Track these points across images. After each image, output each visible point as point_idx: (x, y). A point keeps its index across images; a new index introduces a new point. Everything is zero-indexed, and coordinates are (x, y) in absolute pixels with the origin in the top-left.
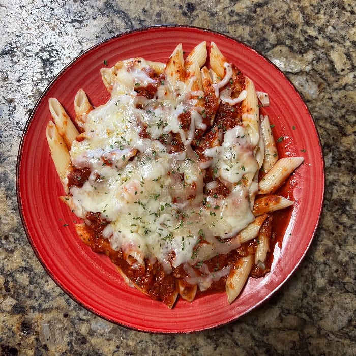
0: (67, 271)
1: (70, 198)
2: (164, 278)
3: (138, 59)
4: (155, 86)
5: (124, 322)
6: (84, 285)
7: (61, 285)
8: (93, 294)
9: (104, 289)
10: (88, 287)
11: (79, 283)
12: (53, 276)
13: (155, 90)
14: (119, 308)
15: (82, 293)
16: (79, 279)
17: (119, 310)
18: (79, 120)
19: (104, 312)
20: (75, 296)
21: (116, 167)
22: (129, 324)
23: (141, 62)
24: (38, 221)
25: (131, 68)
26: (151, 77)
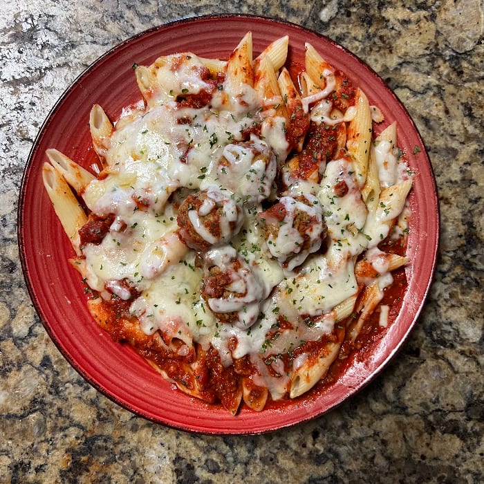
0: (91, 354)
1: (83, 262)
2: (222, 372)
3: (186, 54)
4: (210, 91)
5: (171, 421)
6: (114, 372)
7: (84, 373)
8: (127, 383)
9: (142, 377)
10: (121, 375)
11: (108, 369)
12: (72, 360)
13: (210, 97)
14: (164, 402)
15: (113, 382)
16: (108, 365)
17: (164, 405)
18: (99, 146)
19: (143, 409)
20: (104, 388)
21: (154, 210)
22: (178, 423)
23: (190, 58)
24: (49, 286)
25: (176, 67)
26: (203, 80)
